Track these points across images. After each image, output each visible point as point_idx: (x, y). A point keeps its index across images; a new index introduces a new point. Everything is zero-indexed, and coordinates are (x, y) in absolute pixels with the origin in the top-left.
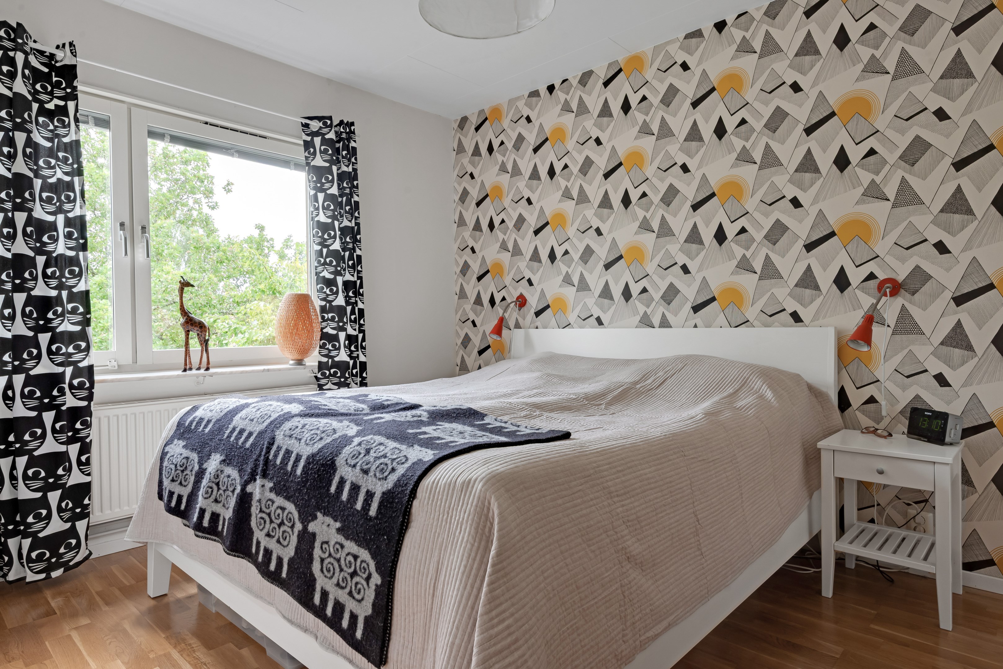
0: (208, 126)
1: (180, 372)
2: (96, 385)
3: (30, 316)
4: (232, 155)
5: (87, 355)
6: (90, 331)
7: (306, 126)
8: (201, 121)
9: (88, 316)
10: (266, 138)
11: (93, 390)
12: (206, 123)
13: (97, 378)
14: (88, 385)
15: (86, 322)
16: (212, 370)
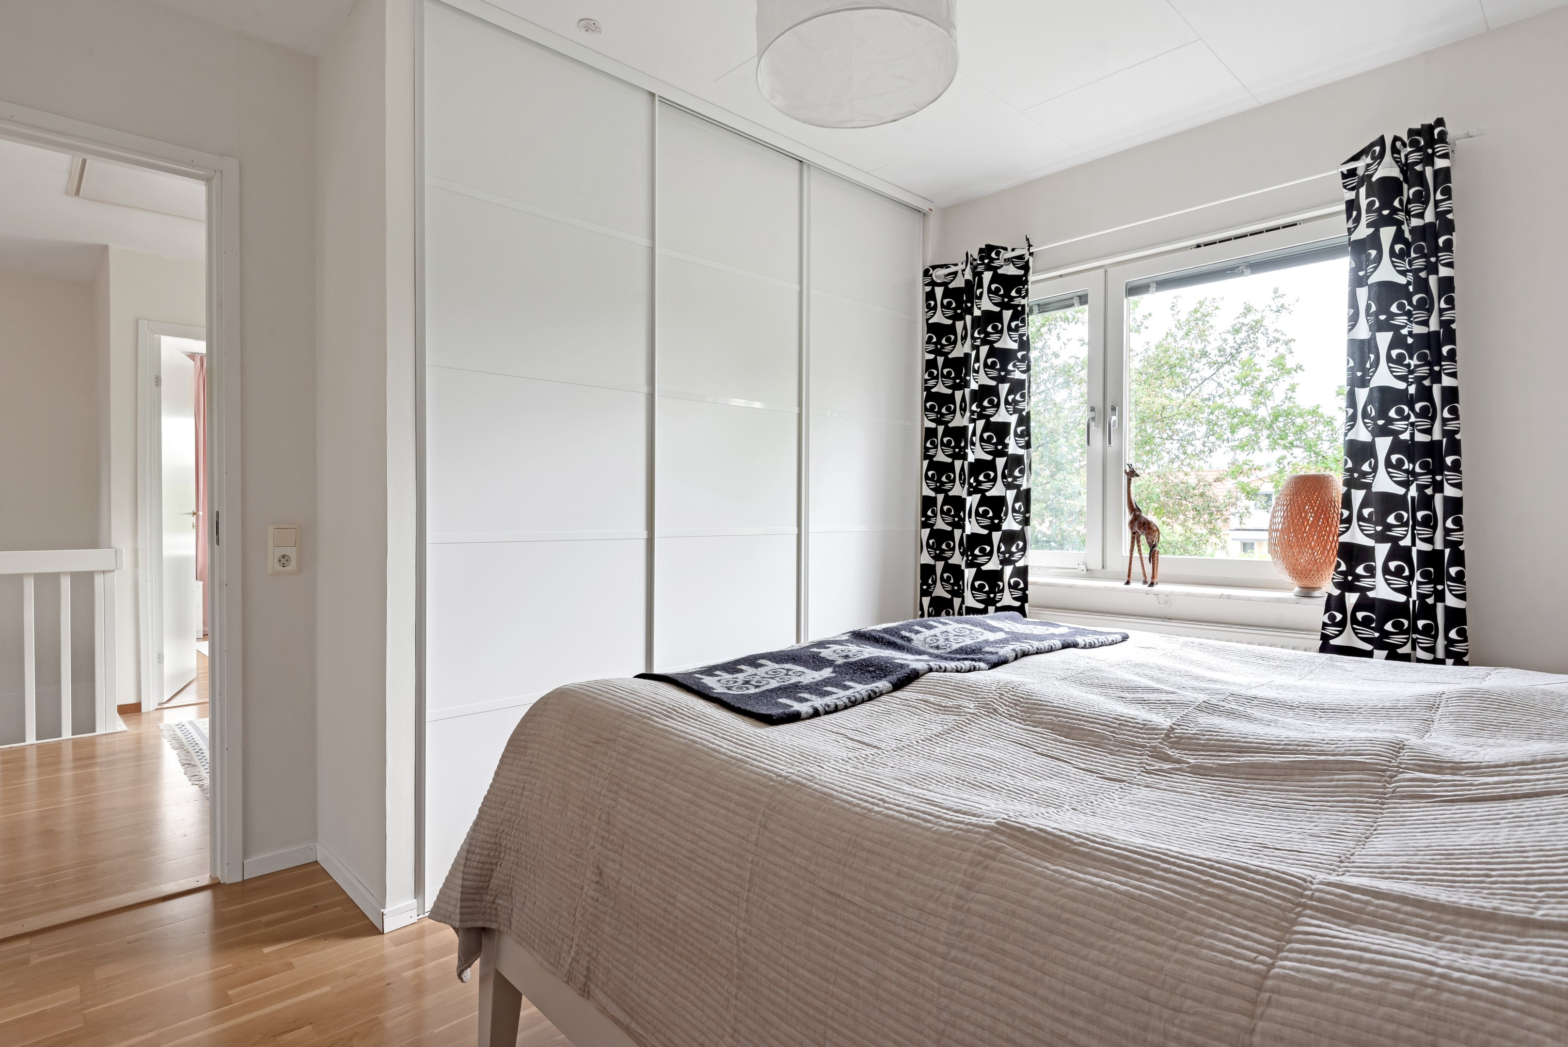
0: (1203, 248)
1: (1121, 585)
2: (1029, 586)
3: (948, 512)
4: (1242, 273)
5: (1023, 555)
6: (1029, 530)
7: (1352, 173)
8: (1191, 247)
9: (1027, 515)
10: (1296, 224)
11: (1027, 592)
12: (1198, 246)
13: (1030, 579)
14: (1022, 586)
15: (1026, 522)
16: (1156, 588)
